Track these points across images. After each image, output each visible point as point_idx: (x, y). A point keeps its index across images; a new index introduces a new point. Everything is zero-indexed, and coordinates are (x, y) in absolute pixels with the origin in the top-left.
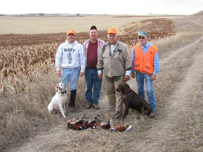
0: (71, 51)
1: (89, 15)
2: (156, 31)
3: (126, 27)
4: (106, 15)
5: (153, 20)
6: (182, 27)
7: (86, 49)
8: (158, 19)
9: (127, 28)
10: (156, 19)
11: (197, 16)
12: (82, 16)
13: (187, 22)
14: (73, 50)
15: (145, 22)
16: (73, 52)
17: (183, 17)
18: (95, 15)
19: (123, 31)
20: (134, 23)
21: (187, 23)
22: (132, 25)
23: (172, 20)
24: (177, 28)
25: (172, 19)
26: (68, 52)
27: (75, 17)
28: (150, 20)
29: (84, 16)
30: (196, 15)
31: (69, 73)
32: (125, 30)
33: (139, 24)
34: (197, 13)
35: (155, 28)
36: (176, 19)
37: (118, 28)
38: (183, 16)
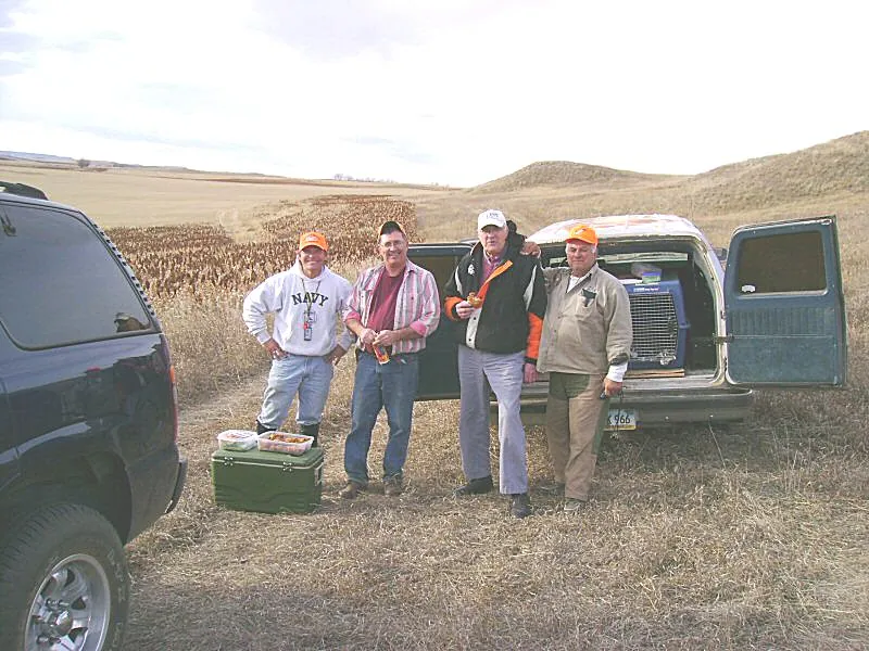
0: (314, 301)
1: (122, 166)
2: (364, 234)
3: (268, 219)
4: (185, 170)
5: (350, 199)
6: (442, 227)
7: (368, 292)
8: (365, 197)
9: (271, 222)
10: (359, 197)
11: (487, 195)
12: (100, 170)
13: (456, 211)
14: (320, 299)
15: (327, 205)
16: (321, 304)
17: (444, 194)
18: (141, 166)
19: (261, 229)
20: (290, 205)
21: (458, 213)
22: (285, 212)
23: (412, 201)
24: (427, 229)
25: (412, 197)
26: (304, 306)
27: (72, 169)
28: (339, 197)
29: (105, 170)
30: (483, 190)
31: (303, 369)
32: (266, 226)
33: (307, 208)
34: (486, 185)
35: (362, 225)
36: (424, 200)
37: (239, 218)
38: (444, 189)
